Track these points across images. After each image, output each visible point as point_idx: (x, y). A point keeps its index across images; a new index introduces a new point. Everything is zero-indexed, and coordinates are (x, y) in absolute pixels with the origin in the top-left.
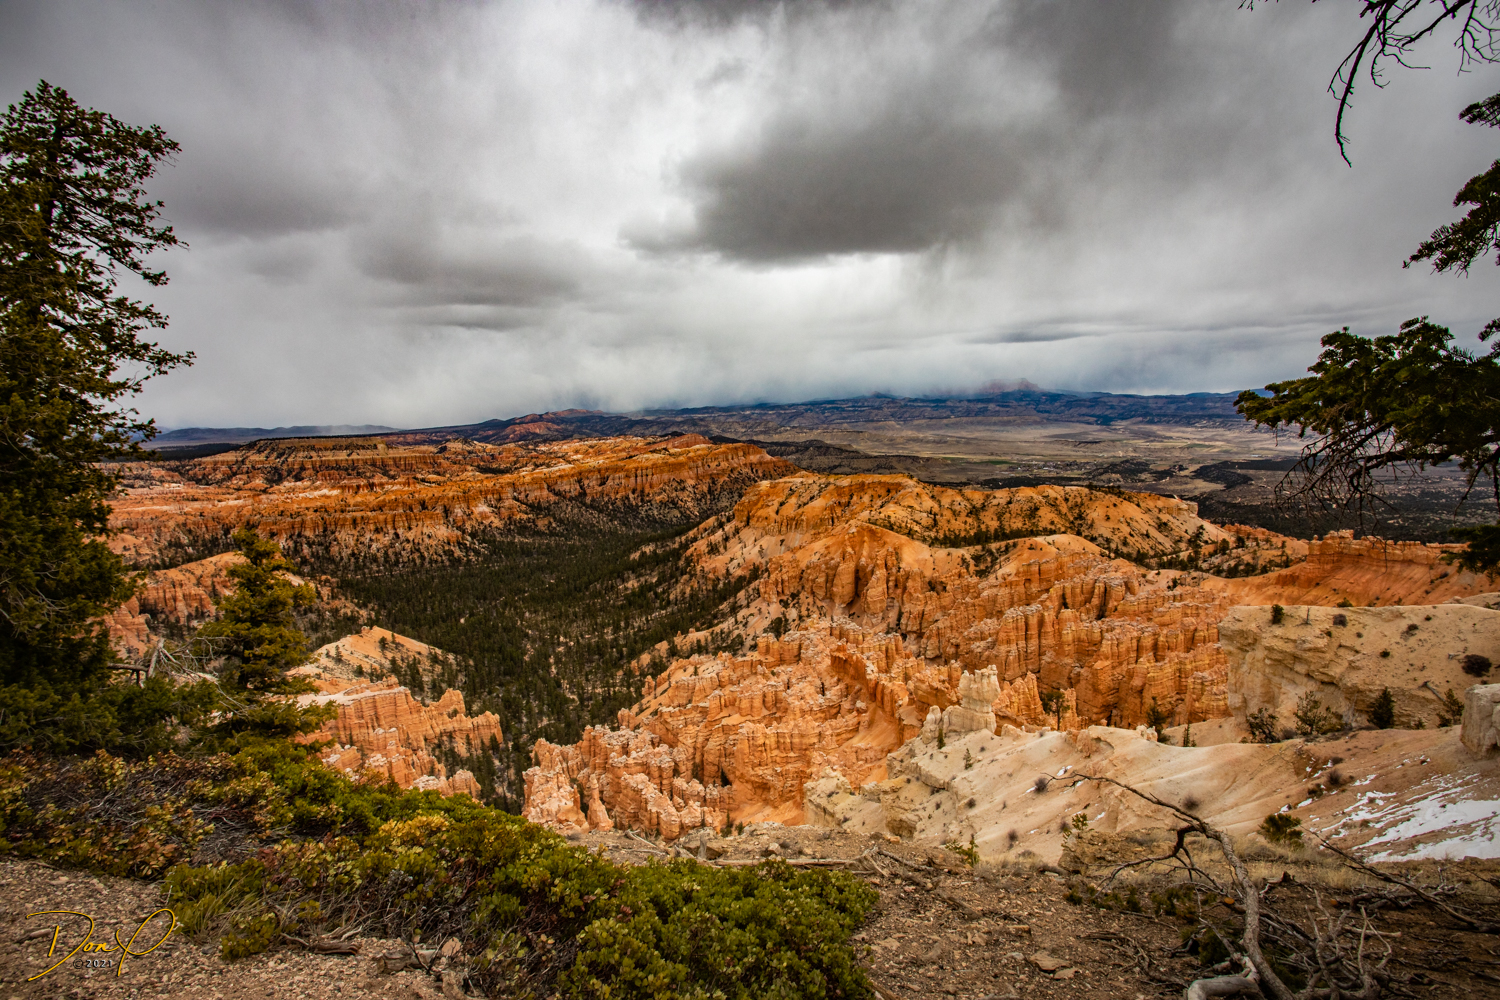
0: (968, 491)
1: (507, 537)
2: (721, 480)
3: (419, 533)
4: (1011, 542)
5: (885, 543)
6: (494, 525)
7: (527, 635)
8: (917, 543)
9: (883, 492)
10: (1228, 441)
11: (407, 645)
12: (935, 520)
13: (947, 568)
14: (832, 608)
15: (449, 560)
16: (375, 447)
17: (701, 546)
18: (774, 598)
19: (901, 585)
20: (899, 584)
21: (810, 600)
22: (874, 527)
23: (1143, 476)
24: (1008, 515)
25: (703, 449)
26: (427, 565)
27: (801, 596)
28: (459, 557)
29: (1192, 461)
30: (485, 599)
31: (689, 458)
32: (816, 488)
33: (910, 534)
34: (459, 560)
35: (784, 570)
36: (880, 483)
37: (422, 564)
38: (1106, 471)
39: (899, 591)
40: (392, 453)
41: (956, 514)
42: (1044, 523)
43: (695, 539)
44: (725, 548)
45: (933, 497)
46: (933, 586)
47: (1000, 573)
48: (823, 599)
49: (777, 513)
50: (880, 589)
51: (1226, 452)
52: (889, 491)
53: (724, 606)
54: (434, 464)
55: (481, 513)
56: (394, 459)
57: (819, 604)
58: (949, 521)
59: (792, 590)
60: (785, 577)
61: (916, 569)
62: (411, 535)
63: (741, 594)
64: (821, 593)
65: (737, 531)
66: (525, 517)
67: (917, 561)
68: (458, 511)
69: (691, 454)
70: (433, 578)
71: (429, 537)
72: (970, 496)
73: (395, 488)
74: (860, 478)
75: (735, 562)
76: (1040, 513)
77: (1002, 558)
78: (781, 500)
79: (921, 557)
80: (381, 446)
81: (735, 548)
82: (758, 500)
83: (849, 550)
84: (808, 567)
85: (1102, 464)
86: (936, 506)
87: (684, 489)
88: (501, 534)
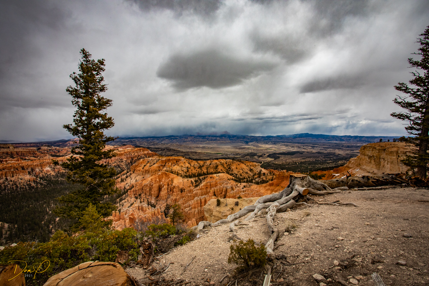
0: (199, 162)
1: (56, 178)
2: (135, 159)
3: (17, 178)
4: (206, 176)
5: (169, 177)
6: (52, 174)
7: (47, 213)
8: (179, 177)
9: (175, 162)
10: (275, 148)
12: (188, 170)
13: (187, 184)
14: (151, 199)
15: (29, 187)
16: (9, 147)
17: (119, 180)
18: (133, 196)
19: (172, 190)
20: (171, 190)
21: (145, 196)
22: (166, 172)
23: (255, 157)
24: (209, 168)
25: (129, 149)
26: (19, 189)
27: (142, 195)
28: (33, 186)
29: (267, 153)
30: (37, 201)
31: (125, 152)
32: (156, 160)
33: (178, 174)
34: (33, 187)
35: (137, 187)
36: (174, 159)
37: (16, 189)
38: (246, 156)
39: (171, 192)
40: (16, 150)
41: (195, 168)
42: (219, 170)
43: (119, 177)
44: (126, 180)
45: (189, 163)
46: (182, 191)
47: (200, 186)
48: (149, 196)
49: (143, 168)
50: (165, 192)
51: (275, 150)
52: (177, 161)
53: (118, 200)
54: (34, 154)
55: (47, 171)
56: (17, 152)
57: (147, 197)
58: (192, 170)
59: (139, 193)
60: (137, 189)
61: (176, 185)
62: (13, 179)
63: (124, 195)
64: (148, 194)
65: (131, 174)
66: (64, 171)
67: (178, 183)
68: (37, 170)
69: (125, 151)
70: (19, 194)
71: (21, 179)
72: (200, 163)
73: (12, 162)
74: (169, 158)
75: (128, 184)
76: (218, 167)
77: (203, 181)
78: (144, 164)
79: (179, 181)
80: (11, 147)
81: (129, 180)
82: (138, 165)
83: (158, 180)
84: (144, 186)
85: (245, 154)
86: (189, 166)
87: (122, 162)
88: (54, 177)
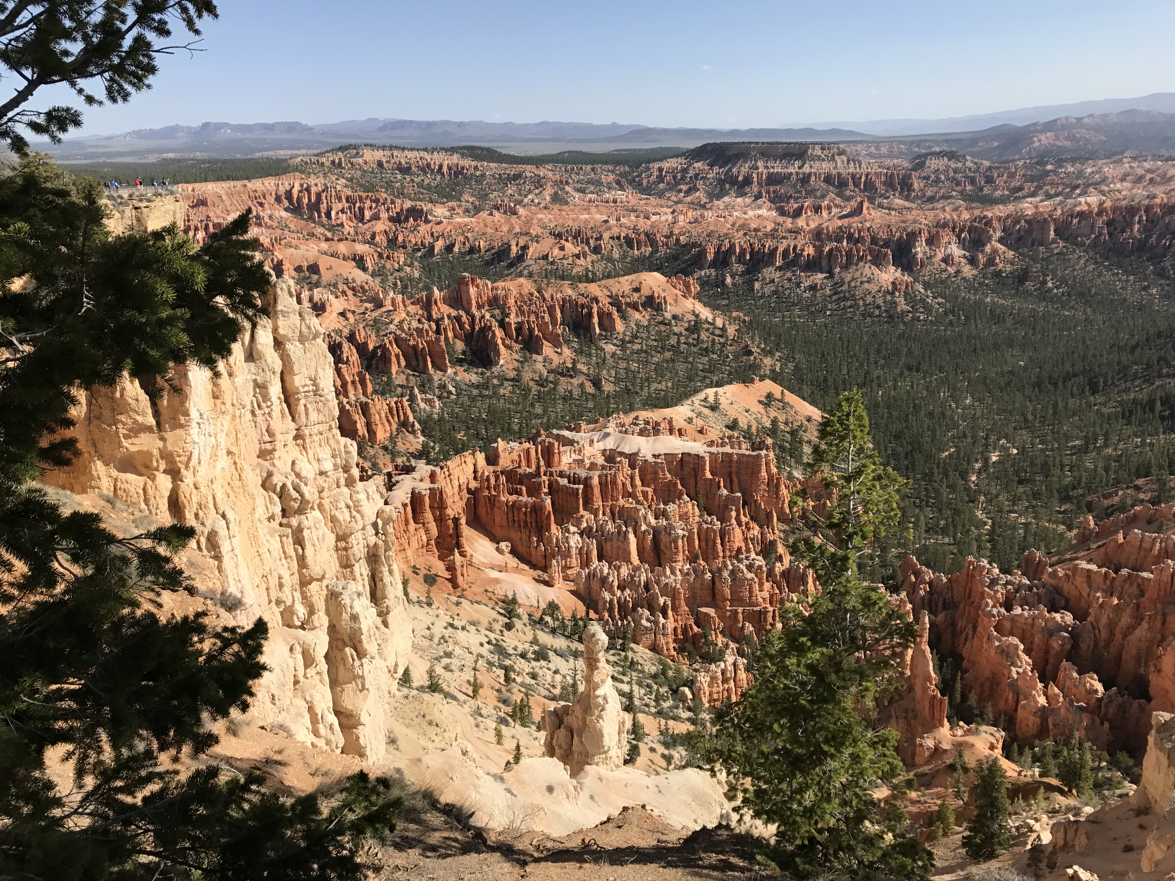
1: (976, 292)
3: (859, 273)
6: (962, 275)
11: (797, 407)
15: (889, 314)
26: (859, 317)
28: (903, 312)
34: (902, 315)
55: (947, 258)
62: (847, 276)
71: (870, 281)
88: (969, 288)
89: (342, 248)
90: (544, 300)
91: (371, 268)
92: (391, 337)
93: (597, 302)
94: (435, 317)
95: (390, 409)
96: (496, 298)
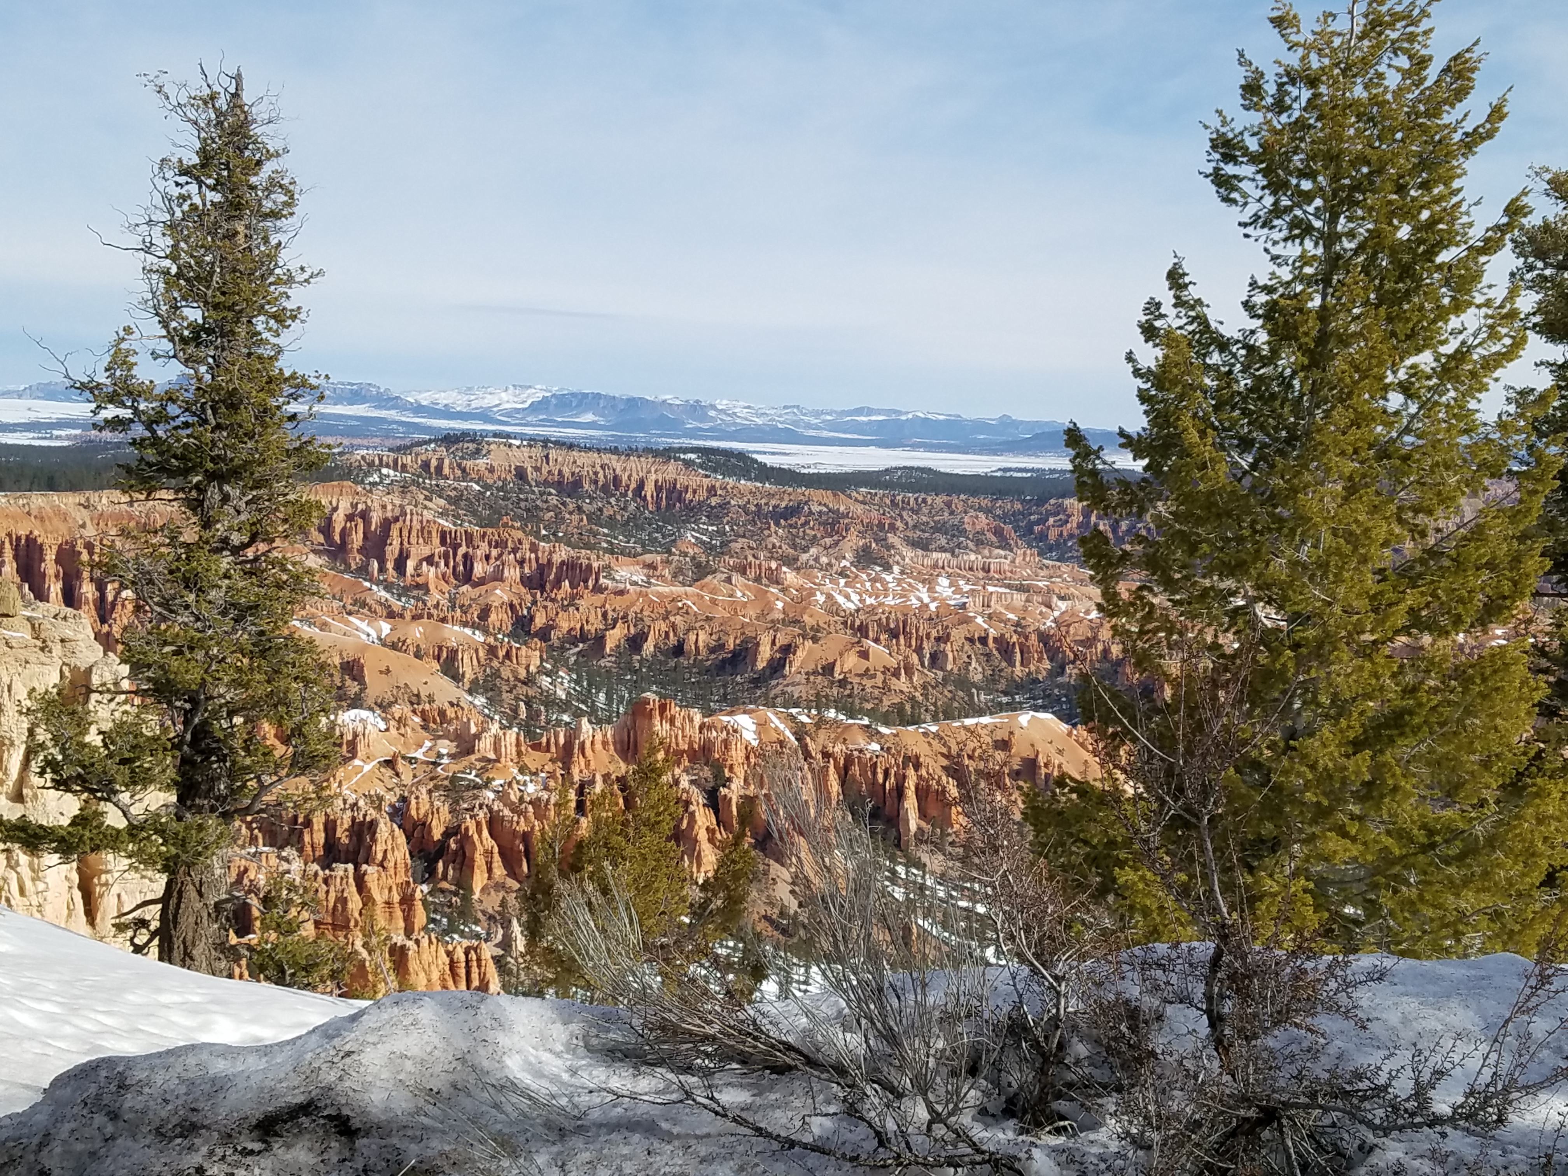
89: (416, 632)
90: (807, 755)
91: (469, 676)
92: (481, 815)
93: (917, 766)
94: (576, 778)
95: (453, 965)
96: (706, 748)
